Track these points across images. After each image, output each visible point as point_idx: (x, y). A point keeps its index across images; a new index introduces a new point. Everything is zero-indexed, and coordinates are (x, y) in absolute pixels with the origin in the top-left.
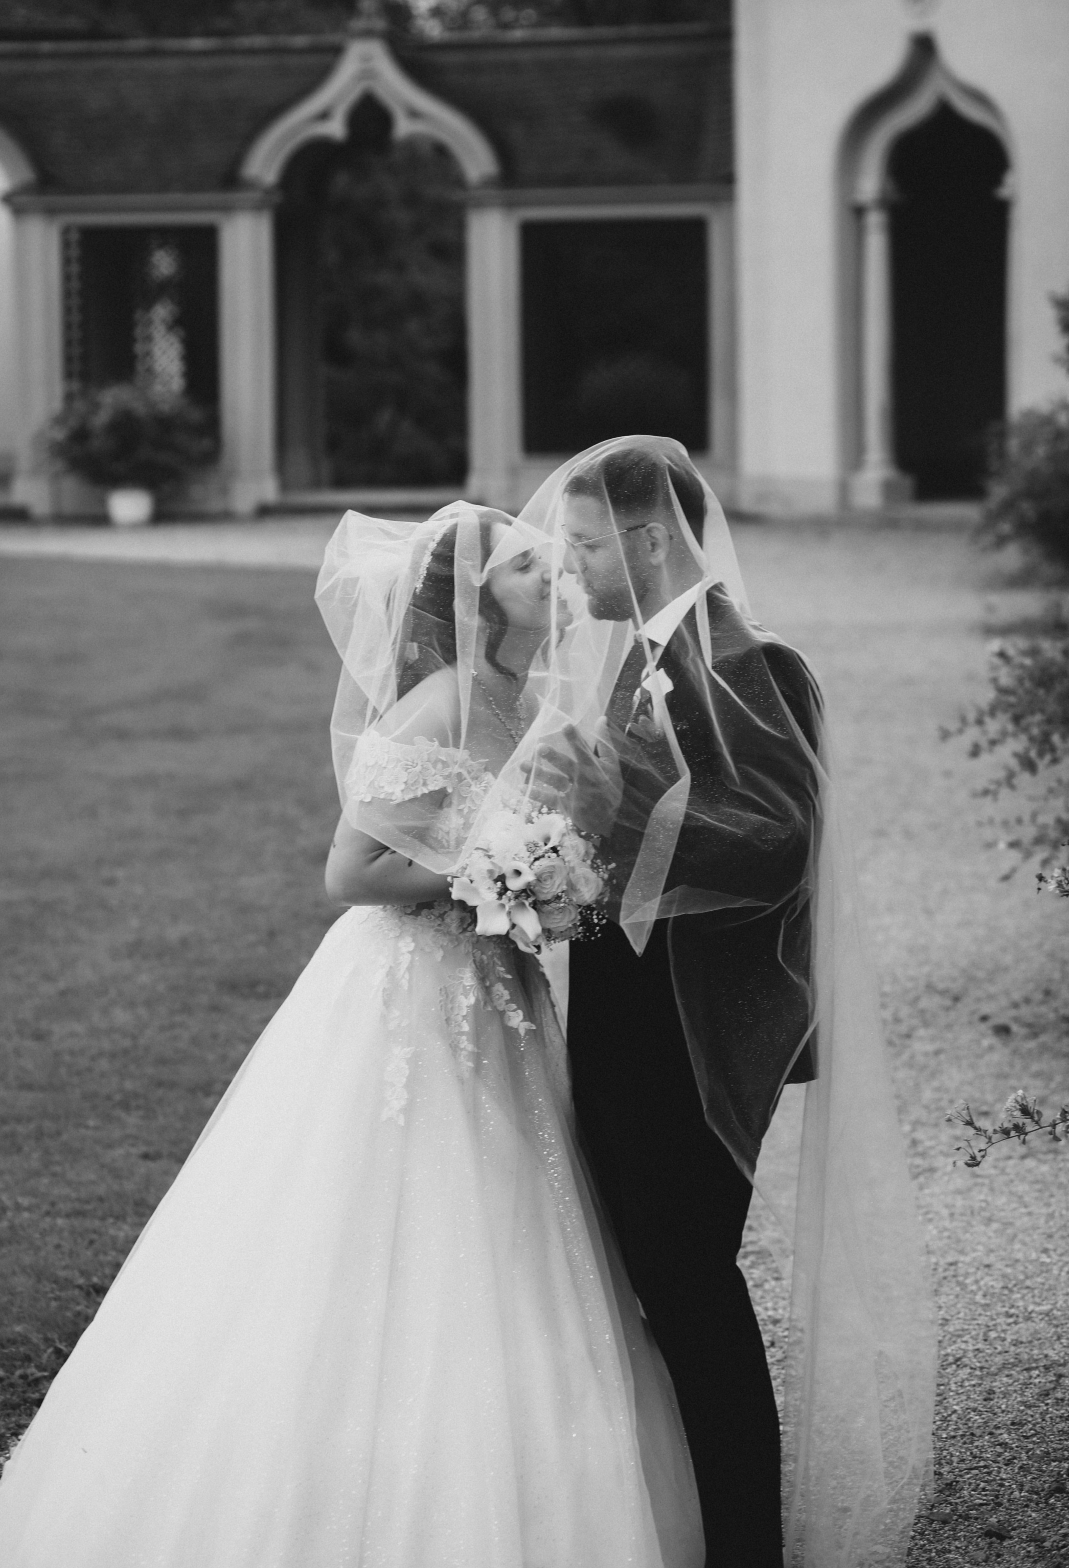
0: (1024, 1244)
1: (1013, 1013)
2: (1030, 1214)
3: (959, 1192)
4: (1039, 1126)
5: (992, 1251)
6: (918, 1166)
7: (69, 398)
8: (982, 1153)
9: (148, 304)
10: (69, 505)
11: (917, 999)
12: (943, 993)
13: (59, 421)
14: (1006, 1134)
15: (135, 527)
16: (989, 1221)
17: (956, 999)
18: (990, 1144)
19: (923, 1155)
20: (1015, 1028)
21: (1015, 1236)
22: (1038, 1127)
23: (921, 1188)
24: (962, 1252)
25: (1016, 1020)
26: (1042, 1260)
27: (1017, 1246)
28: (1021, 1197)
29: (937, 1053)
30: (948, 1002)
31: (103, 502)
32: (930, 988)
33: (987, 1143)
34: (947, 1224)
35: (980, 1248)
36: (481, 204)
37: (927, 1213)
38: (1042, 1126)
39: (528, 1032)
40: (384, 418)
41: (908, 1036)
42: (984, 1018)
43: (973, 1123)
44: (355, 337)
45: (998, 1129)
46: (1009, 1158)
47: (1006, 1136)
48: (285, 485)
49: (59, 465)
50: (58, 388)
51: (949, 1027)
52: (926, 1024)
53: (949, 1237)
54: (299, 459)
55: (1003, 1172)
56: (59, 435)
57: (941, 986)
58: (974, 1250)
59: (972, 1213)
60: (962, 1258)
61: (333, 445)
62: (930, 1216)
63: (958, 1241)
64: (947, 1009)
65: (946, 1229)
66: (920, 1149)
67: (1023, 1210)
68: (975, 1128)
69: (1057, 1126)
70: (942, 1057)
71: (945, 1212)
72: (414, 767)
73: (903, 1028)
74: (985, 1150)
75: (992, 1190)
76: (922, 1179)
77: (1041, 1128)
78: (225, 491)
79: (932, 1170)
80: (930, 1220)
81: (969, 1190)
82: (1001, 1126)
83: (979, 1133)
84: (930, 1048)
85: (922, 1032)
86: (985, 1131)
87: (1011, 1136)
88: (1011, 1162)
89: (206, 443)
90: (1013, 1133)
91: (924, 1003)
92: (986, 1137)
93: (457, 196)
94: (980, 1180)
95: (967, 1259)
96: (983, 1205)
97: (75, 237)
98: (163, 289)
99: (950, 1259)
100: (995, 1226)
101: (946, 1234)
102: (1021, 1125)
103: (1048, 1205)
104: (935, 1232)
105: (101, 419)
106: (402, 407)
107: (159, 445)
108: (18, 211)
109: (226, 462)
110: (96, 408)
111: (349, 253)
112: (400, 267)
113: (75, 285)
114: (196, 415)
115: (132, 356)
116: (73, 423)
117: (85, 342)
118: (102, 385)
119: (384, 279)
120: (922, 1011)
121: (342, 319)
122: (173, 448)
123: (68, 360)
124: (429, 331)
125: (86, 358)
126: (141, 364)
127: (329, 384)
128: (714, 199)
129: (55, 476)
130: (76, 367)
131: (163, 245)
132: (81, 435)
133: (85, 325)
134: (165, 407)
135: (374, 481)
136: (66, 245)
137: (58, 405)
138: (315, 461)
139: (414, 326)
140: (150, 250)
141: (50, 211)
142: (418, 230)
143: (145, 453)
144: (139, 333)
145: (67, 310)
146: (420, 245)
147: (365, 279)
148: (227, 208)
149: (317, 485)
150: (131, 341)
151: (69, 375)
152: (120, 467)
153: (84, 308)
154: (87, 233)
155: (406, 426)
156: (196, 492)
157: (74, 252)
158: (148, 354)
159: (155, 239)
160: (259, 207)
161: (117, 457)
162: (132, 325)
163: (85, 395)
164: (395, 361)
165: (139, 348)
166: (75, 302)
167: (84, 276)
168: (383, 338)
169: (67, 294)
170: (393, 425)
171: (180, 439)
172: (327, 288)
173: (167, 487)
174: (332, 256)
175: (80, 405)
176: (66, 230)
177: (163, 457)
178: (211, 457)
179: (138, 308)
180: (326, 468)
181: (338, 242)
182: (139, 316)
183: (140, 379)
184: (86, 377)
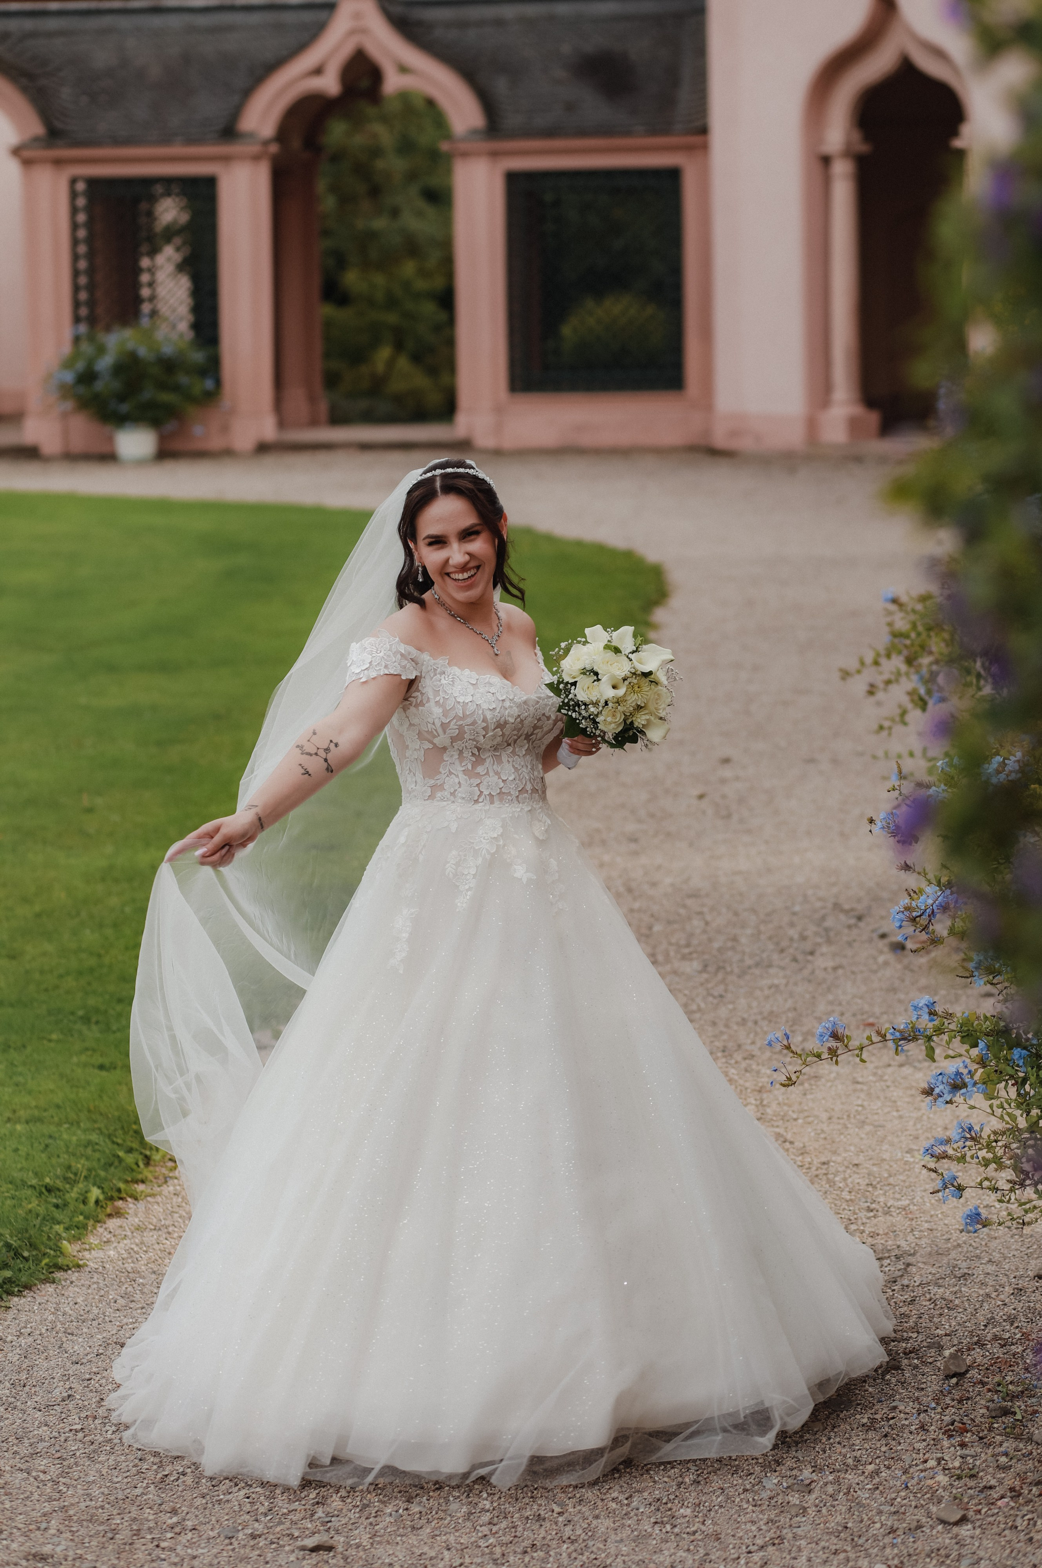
0: (892, 1144)
2: (901, 1117)
3: (839, 1097)
5: (861, 1151)
7: (77, 340)
9: (154, 251)
10: (78, 444)
11: (823, 918)
12: (847, 912)
13: (68, 364)
15: (140, 463)
16: (863, 1123)
17: (860, 918)
21: (884, 1137)
24: (835, 1153)
27: (885, 1147)
29: (835, 969)
30: (851, 921)
31: (110, 440)
32: (837, 907)
34: (824, 1126)
35: (852, 1148)
36: (465, 155)
40: (384, 353)
41: (811, 953)
42: (883, 936)
44: (352, 279)
48: (282, 423)
49: (69, 405)
50: (67, 332)
51: (850, 944)
52: (829, 941)
53: (825, 1139)
54: (297, 397)
55: (881, 1078)
56: (69, 377)
57: (847, 907)
58: (846, 1151)
59: (848, 1116)
60: (834, 1158)
61: (331, 381)
62: (810, 1119)
63: (833, 1142)
64: (850, 927)
65: (822, 1131)
67: (895, 1114)
70: (840, 971)
71: (824, 1116)
72: (378, 653)
73: (808, 946)
75: (869, 1094)
78: (225, 429)
80: (810, 1123)
84: (830, 964)
85: (824, 949)
88: (889, 1070)
89: (209, 384)
91: (829, 923)
93: (444, 146)
94: (859, 1087)
95: (839, 1159)
96: (860, 1108)
97: (81, 186)
98: (169, 234)
99: (823, 1159)
100: (868, 1128)
101: (822, 1136)
104: (813, 1134)
105: (105, 363)
106: (399, 346)
107: (162, 386)
108: (27, 163)
109: (226, 401)
110: (101, 350)
111: (346, 200)
112: (395, 213)
113: (82, 233)
114: (198, 357)
115: (138, 300)
116: (80, 366)
117: (91, 287)
118: (108, 329)
119: (380, 223)
120: (827, 930)
121: (341, 262)
122: (176, 388)
123: (76, 304)
124: (423, 273)
125: (91, 303)
126: (146, 308)
127: (328, 324)
128: (689, 149)
129: (64, 416)
130: (84, 311)
131: (168, 194)
132: (87, 377)
133: (91, 271)
134: (168, 350)
135: (369, 418)
136: (74, 195)
137: (67, 348)
138: (312, 399)
139: (409, 268)
140: (153, 199)
141: (58, 163)
142: (412, 176)
143: (148, 393)
144: (145, 278)
145: (75, 257)
146: (414, 191)
147: (361, 224)
148: (226, 159)
149: (314, 423)
150: (136, 285)
151: (77, 319)
152: (124, 408)
153: (91, 255)
154: (93, 183)
155: (403, 363)
156: (198, 430)
157: (81, 202)
158: (152, 298)
159: (159, 189)
160: (256, 158)
161: (122, 398)
162: (137, 271)
163: (91, 338)
164: (392, 303)
165: (145, 292)
166: (82, 249)
167: (90, 224)
168: (379, 279)
169: (75, 242)
170: (391, 363)
171: (183, 379)
172: (326, 233)
173: (171, 426)
174: (328, 203)
175: (86, 348)
176: (73, 181)
177: (166, 397)
178: (212, 396)
179: (142, 255)
180: (323, 407)
181: (334, 188)
182: (145, 262)
183: (145, 322)
184: (92, 321)
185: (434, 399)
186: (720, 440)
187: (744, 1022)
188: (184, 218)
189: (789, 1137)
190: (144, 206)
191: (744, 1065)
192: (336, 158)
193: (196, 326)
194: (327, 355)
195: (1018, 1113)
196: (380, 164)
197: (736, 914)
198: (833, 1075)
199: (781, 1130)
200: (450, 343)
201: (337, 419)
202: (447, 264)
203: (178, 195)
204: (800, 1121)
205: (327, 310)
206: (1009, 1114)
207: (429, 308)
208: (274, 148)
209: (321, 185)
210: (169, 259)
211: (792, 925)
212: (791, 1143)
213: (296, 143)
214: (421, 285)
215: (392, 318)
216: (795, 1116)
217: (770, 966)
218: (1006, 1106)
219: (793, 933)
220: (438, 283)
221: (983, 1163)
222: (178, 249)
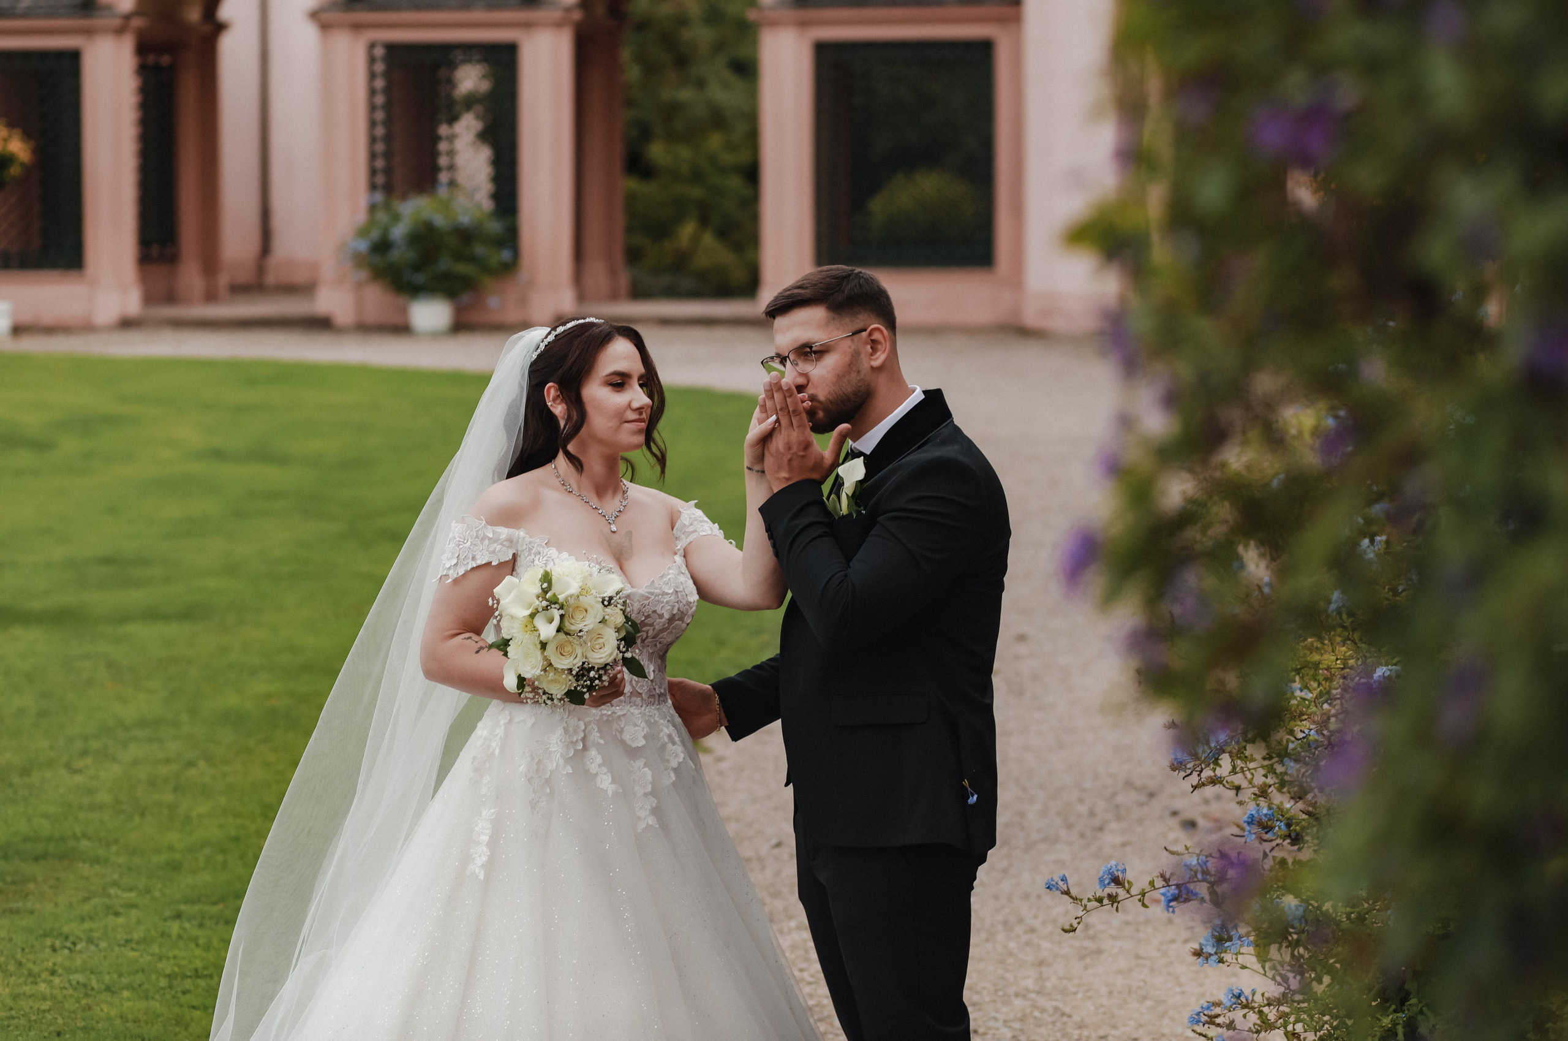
0: (1172, 1019)
1: (1203, 808)
2: (1183, 993)
3: (1121, 972)
4: (1130, 894)
5: (1141, 1026)
6: (1085, 948)
7: (372, 208)
8: (1078, 920)
9: (453, 119)
10: (372, 315)
11: (1114, 795)
12: (1139, 790)
13: (362, 232)
14: (1099, 902)
15: (435, 335)
16: (1144, 998)
17: (1152, 795)
18: (1085, 912)
19: (1093, 938)
20: (1201, 822)
21: (1166, 1012)
22: (1130, 896)
23: (1086, 968)
24: (1114, 1027)
25: (1206, 816)
26: (1186, 1035)
27: (1166, 1021)
28: (1178, 978)
29: (1124, 845)
30: (1143, 798)
31: (404, 311)
32: (1129, 784)
33: (1083, 911)
34: (1105, 1001)
35: (1132, 1023)
36: (773, 24)
37: (1087, 991)
38: (1133, 894)
39: (616, 793)
40: (687, 230)
41: (1100, 829)
42: (1175, 813)
43: (1070, 893)
44: (657, 152)
45: (1092, 898)
46: (1173, 941)
47: (1099, 904)
48: (581, 296)
49: (363, 274)
50: (363, 199)
51: (1140, 821)
52: (1119, 818)
53: (1104, 1013)
54: (597, 273)
55: (1165, 954)
56: (363, 246)
57: (1139, 783)
58: (1125, 1025)
59: (1130, 992)
60: (1113, 1032)
61: (633, 256)
62: (1090, 994)
63: (1113, 1016)
64: (1141, 804)
65: (1102, 1006)
66: (1091, 932)
67: (1178, 989)
68: (1072, 897)
69: (1146, 894)
70: (1128, 849)
71: (1104, 990)
72: (465, 544)
73: (1096, 822)
74: (1081, 917)
75: (1152, 970)
76: (1088, 960)
77: (1132, 896)
78: (523, 302)
79: (1099, 952)
80: (1090, 998)
81: (1131, 970)
82: (1094, 895)
83: (1075, 902)
84: (1118, 840)
85: (1114, 825)
86: (1081, 900)
87: (1104, 904)
88: (1174, 946)
89: (506, 255)
90: (1106, 901)
91: (1121, 799)
92: (1082, 905)
93: (752, 15)
94: (1142, 962)
95: (1117, 1033)
96: (1142, 984)
97: (379, 52)
98: (470, 102)
99: (1102, 1033)
100: (1148, 1003)
101: (1102, 1010)
102: (1114, 894)
103: (1201, 985)
104: (1092, 1008)
105: (399, 232)
106: (704, 221)
107: (459, 257)
108: (325, 27)
109: (524, 272)
110: (396, 218)
111: (651, 69)
112: (701, 84)
113: (380, 99)
114: (495, 227)
115: (435, 169)
116: (375, 234)
117: (388, 155)
118: (404, 197)
119: (685, 94)
120: (1117, 807)
121: (645, 134)
122: (473, 259)
123: (373, 172)
124: (730, 147)
125: (388, 171)
126: (443, 177)
127: (631, 200)
128: (1001, 20)
129: (359, 286)
130: (380, 179)
131: (468, 61)
132: (382, 246)
133: (388, 138)
134: (465, 219)
135: (671, 293)
136: (372, 60)
137: (362, 217)
138: (613, 272)
139: (715, 141)
140: (452, 66)
141: (357, 27)
142: (719, 47)
143: (445, 264)
144: (443, 146)
145: (372, 124)
146: (721, 61)
147: (666, 94)
148: (528, 25)
149: (614, 296)
150: (434, 154)
151: (373, 187)
152: (420, 278)
153: (388, 122)
154: (393, 50)
155: (708, 239)
156: (493, 302)
157: (380, 67)
158: (451, 167)
159: (459, 55)
160: (558, 25)
161: (417, 268)
162: (436, 139)
163: (387, 206)
164: (697, 176)
165: (443, 161)
166: (380, 115)
167: (388, 90)
168: (685, 153)
169: (372, 108)
170: (696, 239)
171: (479, 250)
172: (630, 103)
173: (466, 298)
174: (633, 73)
175: (382, 217)
176: (372, 46)
177: (462, 268)
178: (510, 268)
179: (440, 122)
180: (624, 280)
181: (640, 58)
182: (443, 130)
183: (443, 192)
184: (389, 189)
185: (739, 275)
186: (1030, 318)
187: (1026, 896)
188: (485, 86)
189: (1067, 1010)
190: (442, 72)
191: (1025, 938)
192: (642, 26)
193: (496, 196)
194: (630, 229)
195: (1291, 975)
196: (687, 34)
197: (1024, 789)
198: (1115, 950)
199: (1060, 1005)
200: (755, 218)
201: (638, 293)
202: (753, 137)
203: (479, 61)
204: (1080, 996)
205: (632, 184)
206: (1281, 975)
207: (735, 183)
208: (577, 15)
209: (626, 54)
210: (468, 128)
211: (1081, 801)
212: (1070, 1016)
213: (600, 10)
214: (728, 158)
215: (696, 192)
216: (1074, 990)
217: (1056, 840)
218: (1279, 967)
219: (1083, 809)
220: (743, 157)
221: (1254, 1030)
222: (478, 117)
